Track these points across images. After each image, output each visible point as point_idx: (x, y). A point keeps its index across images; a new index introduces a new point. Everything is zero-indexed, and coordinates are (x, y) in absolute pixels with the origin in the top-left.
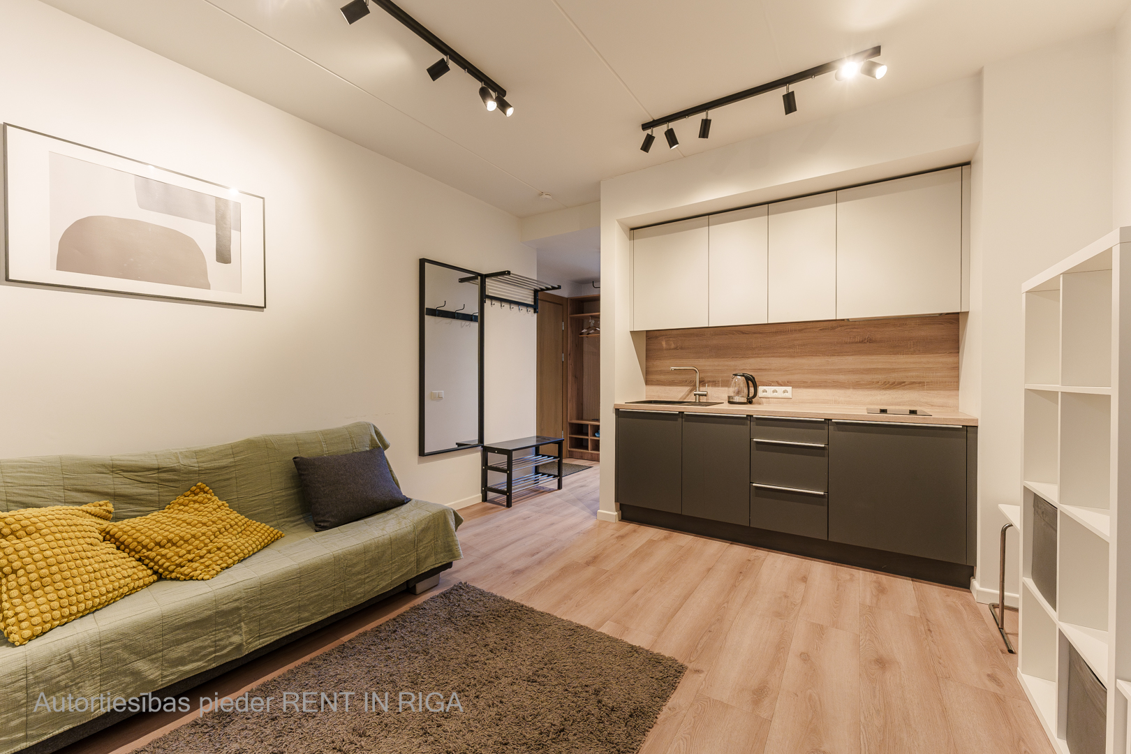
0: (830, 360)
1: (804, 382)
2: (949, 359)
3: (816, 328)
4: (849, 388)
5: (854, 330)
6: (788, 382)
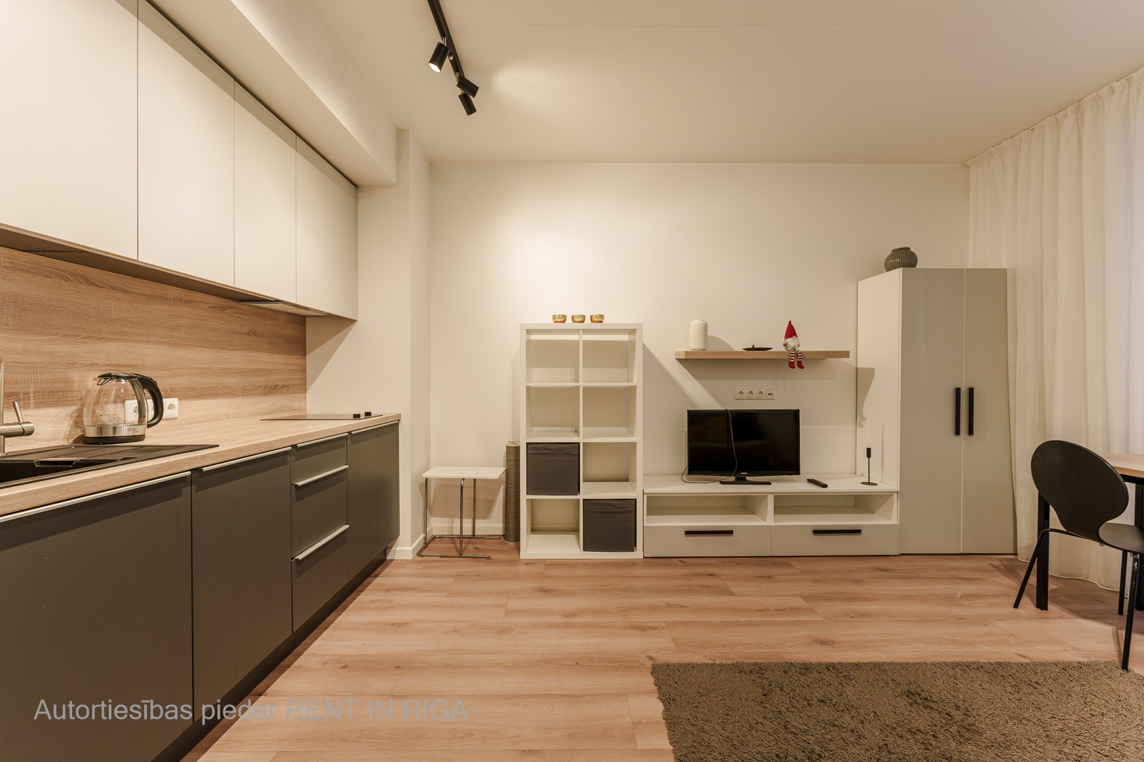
0: (220, 355)
1: (193, 389)
2: (301, 362)
3: (206, 303)
4: (238, 396)
5: (242, 316)
6: (171, 390)
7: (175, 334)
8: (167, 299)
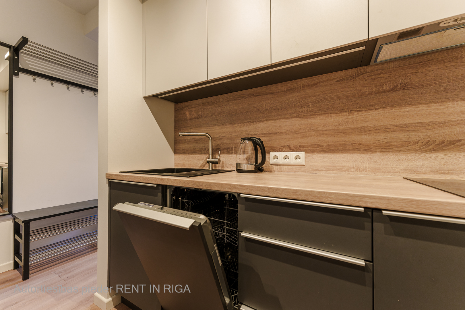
1: (319, 146)
6: (300, 146)
7: (303, 109)
8: (298, 88)
